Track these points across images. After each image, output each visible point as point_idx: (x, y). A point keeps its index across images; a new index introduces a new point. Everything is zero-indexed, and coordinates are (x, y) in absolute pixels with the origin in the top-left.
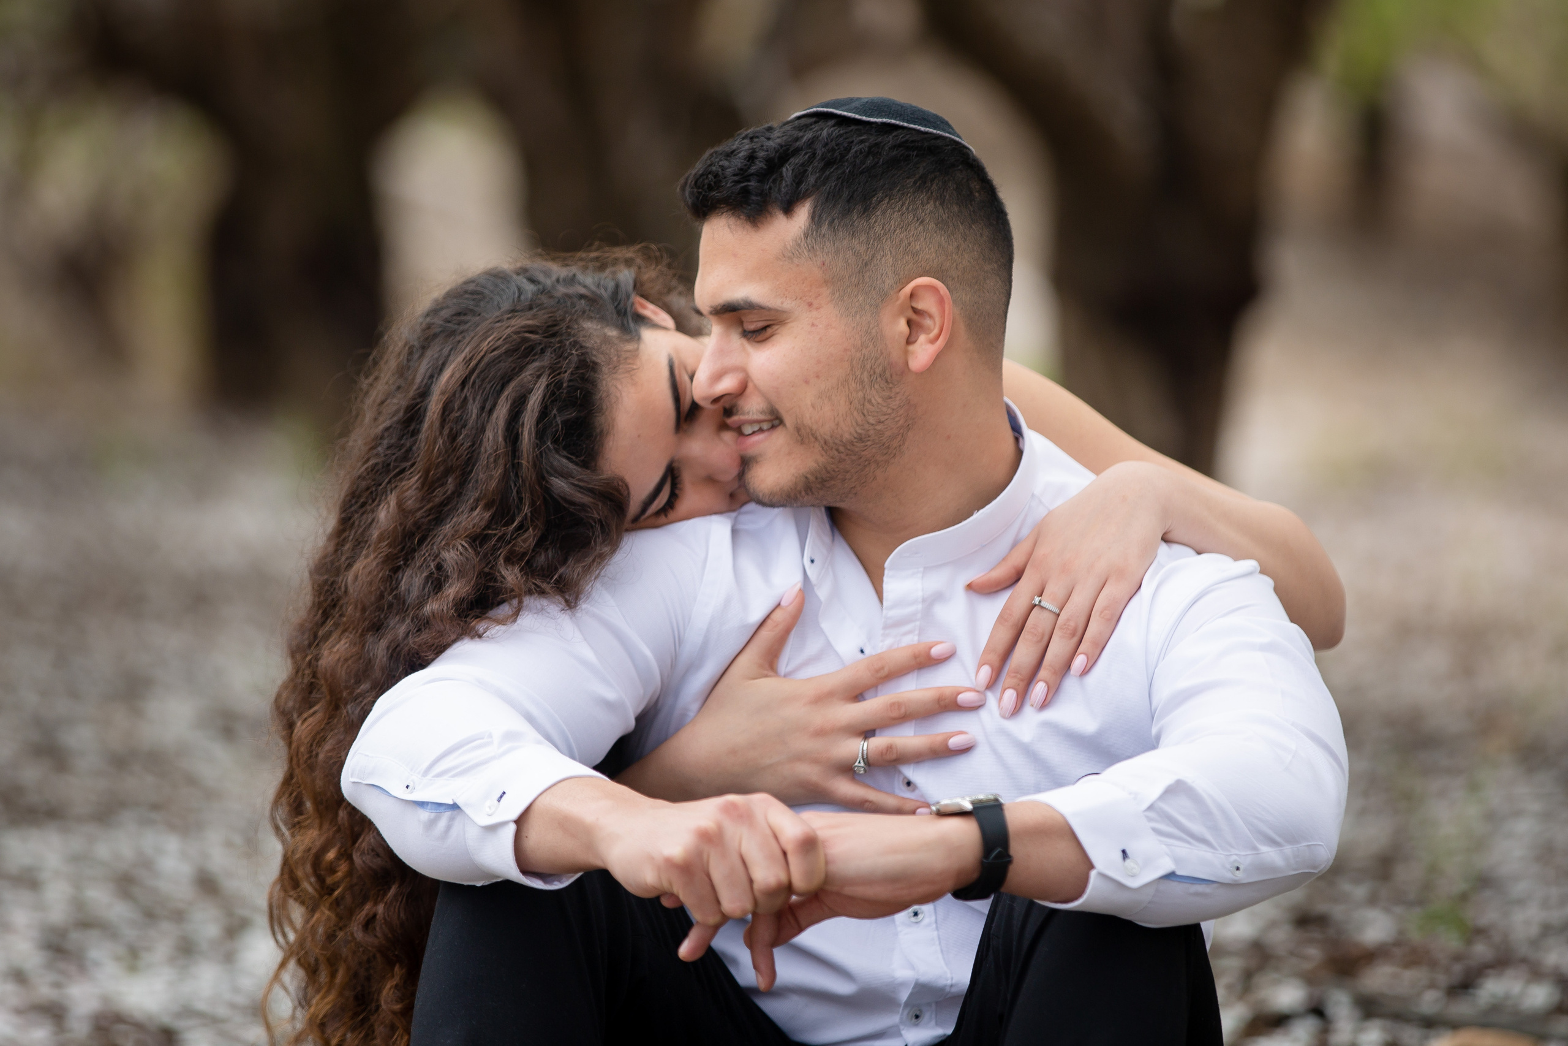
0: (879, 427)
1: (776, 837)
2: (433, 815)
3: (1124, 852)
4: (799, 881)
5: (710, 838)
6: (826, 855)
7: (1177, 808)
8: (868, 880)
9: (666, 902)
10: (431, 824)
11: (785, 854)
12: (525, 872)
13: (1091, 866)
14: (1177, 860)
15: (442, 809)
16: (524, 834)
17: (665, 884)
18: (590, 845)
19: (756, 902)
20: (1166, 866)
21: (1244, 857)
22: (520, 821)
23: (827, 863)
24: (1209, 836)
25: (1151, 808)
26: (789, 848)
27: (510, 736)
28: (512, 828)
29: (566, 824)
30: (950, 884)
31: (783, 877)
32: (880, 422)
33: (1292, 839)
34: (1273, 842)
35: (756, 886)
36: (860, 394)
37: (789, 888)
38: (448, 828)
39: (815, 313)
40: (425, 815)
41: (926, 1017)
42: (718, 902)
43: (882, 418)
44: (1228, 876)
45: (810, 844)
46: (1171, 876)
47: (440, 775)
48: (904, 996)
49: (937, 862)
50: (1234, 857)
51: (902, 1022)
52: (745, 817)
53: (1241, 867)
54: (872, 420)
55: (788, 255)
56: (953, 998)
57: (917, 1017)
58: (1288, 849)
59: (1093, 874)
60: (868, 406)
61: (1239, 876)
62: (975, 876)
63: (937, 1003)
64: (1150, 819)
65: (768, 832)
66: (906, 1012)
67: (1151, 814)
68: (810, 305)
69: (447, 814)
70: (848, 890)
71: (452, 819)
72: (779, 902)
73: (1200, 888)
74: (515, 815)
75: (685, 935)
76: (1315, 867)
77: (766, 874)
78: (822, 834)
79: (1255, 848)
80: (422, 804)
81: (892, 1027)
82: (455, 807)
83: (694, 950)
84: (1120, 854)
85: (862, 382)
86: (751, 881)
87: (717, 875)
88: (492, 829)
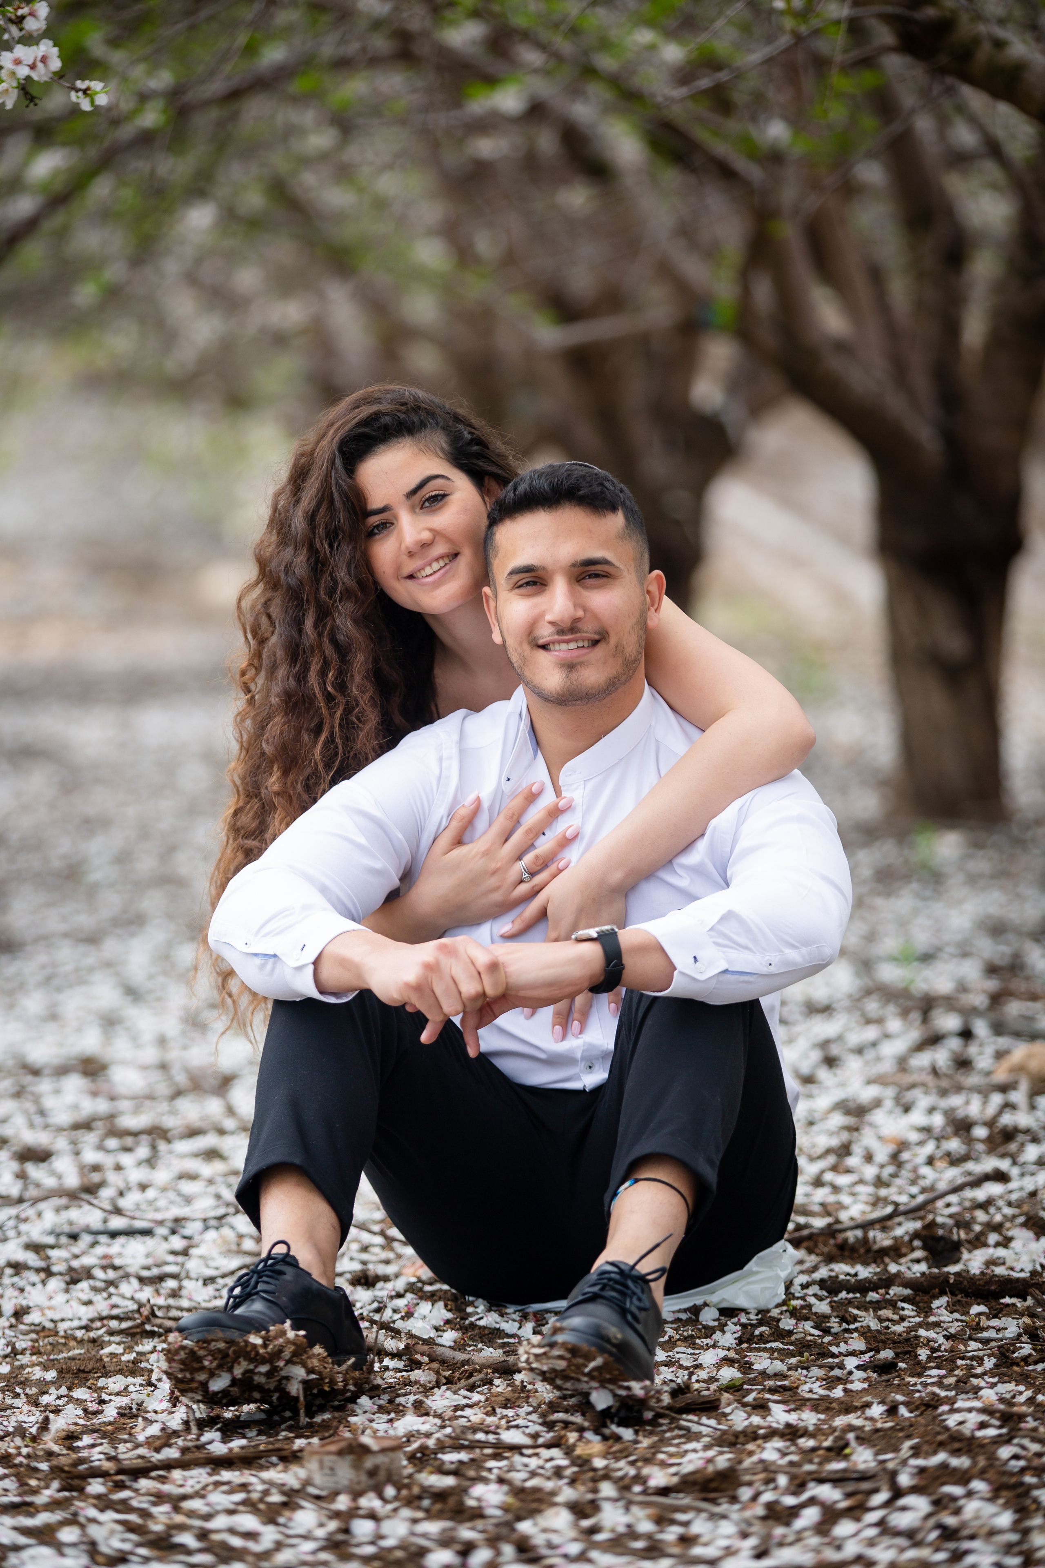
1: (473, 963)
2: (263, 961)
3: (695, 957)
4: (490, 991)
5: (431, 968)
6: (505, 973)
7: (729, 929)
8: (534, 986)
9: (409, 1009)
10: (262, 967)
11: (479, 973)
12: (322, 993)
13: (675, 969)
14: (729, 962)
15: (268, 957)
16: (319, 971)
17: (406, 999)
18: (360, 976)
19: (464, 1006)
20: (723, 966)
21: (775, 958)
22: (316, 963)
23: (506, 977)
24: (751, 945)
25: (711, 929)
26: (481, 970)
27: (306, 907)
28: (312, 967)
29: (344, 963)
30: (586, 984)
31: (479, 989)
34: (793, 947)
35: (463, 995)
37: (484, 995)
38: (273, 969)
40: (258, 961)
41: (596, 1067)
42: (441, 1008)
44: (765, 970)
45: (495, 967)
46: (726, 971)
47: (265, 935)
48: (579, 1056)
49: (576, 971)
50: (767, 958)
52: (450, 951)
53: (773, 964)
56: (610, 1052)
57: (590, 1067)
58: (804, 950)
59: (676, 973)
61: (773, 970)
62: (602, 978)
63: (602, 1058)
64: (711, 937)
65: (468, 960)
67: (711, 933)
69: (272, 960)
70: (522, 993)
71: (275, 963)
72: (479, 1003)
73: (746, 978)
74: (312, 959)
75: (423, 1028)
76: (822, 961)
77: (469, 988)
78: (502, 959)
79: (781, 951)
80: (256, 955)
81: (575, 1075)
82: (275, 956)
83: (430, 1037)
84: (693, 959)
86: (460, 993)
87: (438, 991)
88: (300, 968)
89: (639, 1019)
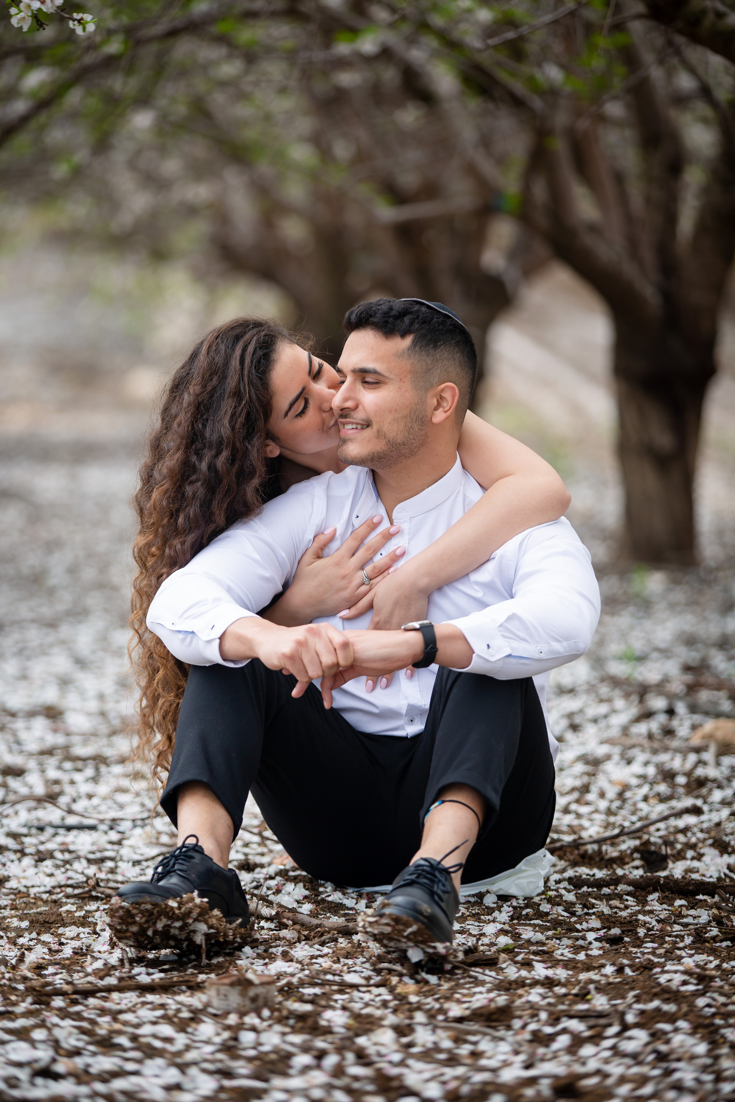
0: (413, 441)
1: (331, 642)
2: (184, 636)
3: (488, 645)
4: (342, 662)
5: (301, 644)
6: (354, 650)
7: (513, 626)
8: (373, 660)
9: (284, 672)
10: (183, 640)
11: (335, 649)
12: (224, 660)
13: (474, 652)
14: (512, 649)
15: (187, 634)
16: (223, 644)
17: (283, 665)
18: (251, 648)
19: (323, 672)
20: (508, 652)
21: (544, 648)
22: (221, 638)
23: (354, 653)
24: (528, 638)
25: (501, 626)
26: (337, 647)
27: (216, 600)
28: (218, 641)
29: (241, 639)
30: (410, 661)
31: (334, 660)
32: (414, 439)
33: (567, 638)
34: (558, 641)
35: (323, 664)
36: (410, 424)
37: (338, 665)
38: (191, 642)
39: (402, 384)
40: (181, 636)
41: (416, 721)
42: (307, 672)
43: (415, 437)
44: (537, 656)
45: (346, 645)
46: (510, 656)
47: (186, 618)
48: (404, 711)
49: (404, 651)
50: (539, 648)
51: (405, 723)
52: (316, 633)
53: (543, 652)
54: (411, 437)
55: (399, 355)
56: (426, 710)
57: (412, 721)
58: (565, 644)
59: (474, 655)
60: (411, 430)
61: (543, 656)
62: (422, 657)
63: (421, 714)
64: (500, 631)
65: (328, 640)
66: (406, 719)
67: (501, 628)
68: (401, 379)
69: (190, 636)
70: (364, 665)
71: (192, 638)
72: (334, 671)
73: (524, 661)
74: (219, 635)
75: (294, 687)
76: (578, 651)
77: (327, 659)
78: (351, 640)
79: (549, 643)
80: (179, 632)
81: (400, 726)
82: (193, 632)
83: (299, 693)
84: (486, 647)
85: (413, 419)
86: (321, 663)
87: (306, 660)
88: (209, 642)
89: (448, 688)
